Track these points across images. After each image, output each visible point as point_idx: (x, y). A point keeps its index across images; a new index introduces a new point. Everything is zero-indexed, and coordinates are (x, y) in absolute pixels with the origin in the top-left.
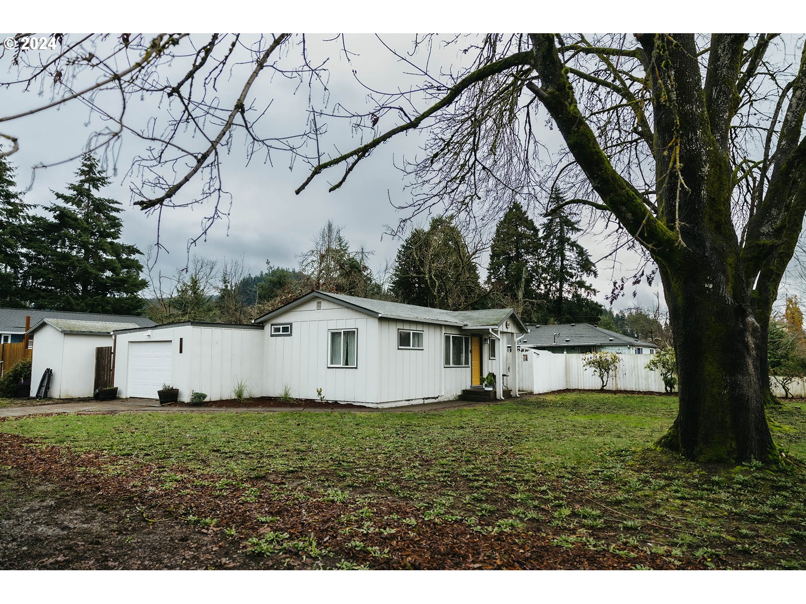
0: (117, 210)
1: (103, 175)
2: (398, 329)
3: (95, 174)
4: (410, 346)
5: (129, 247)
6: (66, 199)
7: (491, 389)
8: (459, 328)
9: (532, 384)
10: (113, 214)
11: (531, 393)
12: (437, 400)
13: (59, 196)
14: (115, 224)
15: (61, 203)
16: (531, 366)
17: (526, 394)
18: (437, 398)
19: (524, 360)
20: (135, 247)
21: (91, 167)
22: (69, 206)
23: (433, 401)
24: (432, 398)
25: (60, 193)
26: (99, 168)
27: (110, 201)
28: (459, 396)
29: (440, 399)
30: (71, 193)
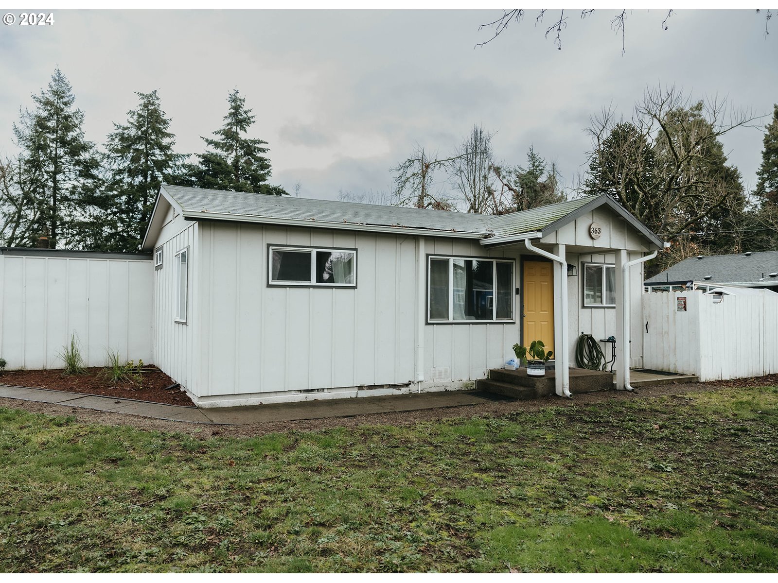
0: (263, 150)
1: (249, 114)
2: (269, 245)
3: (241, 115)
4: (309, 279)
5: (275, 189)
6: (217, 145)
7: (541, 372)
8: (474, 242)
9: (697, 360)
10: (260, 155)
11: (692, 381)
12: (404, 391)
13: (210, 143)
14: (264, 165)
15: (212, 149)
16: (694, 322)
17: (680, 381)
18: (407, 385)
19: (679, 309)
20: (281, 188)
21: (237, 108)
22: (219, 151)
23: (396, 392)
24: (390, 386)
25: (210, 139)
26: (245, 108)
27: (255, 142)
28: (479, 382)
29: (413, 388)
30: (218, 138)
